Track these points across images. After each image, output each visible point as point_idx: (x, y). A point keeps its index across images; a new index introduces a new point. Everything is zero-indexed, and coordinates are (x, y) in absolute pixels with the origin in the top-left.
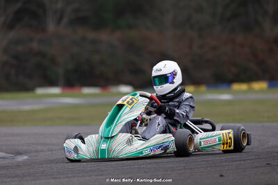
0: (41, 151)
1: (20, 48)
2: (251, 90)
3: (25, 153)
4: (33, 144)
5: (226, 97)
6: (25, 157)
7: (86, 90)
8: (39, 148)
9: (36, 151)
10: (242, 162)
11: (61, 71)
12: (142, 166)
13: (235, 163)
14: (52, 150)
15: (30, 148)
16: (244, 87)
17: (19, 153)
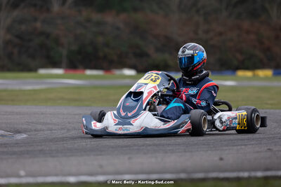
0: (41, 130)
1: (23, 27)
2: (255, 77)
3: (25, 131)
4: (32, 123)
5: (230, 83)
6: (25, 136)
7: (89, 72)
8: (39, 127)
9: (35, 130)
10: (243, 147)
11: (64, 52)
12: (142, 148)
13: (235, 148)
14: (51, 130)
15: (30, 127)
16: (249, 74)
17: (19, 132)
